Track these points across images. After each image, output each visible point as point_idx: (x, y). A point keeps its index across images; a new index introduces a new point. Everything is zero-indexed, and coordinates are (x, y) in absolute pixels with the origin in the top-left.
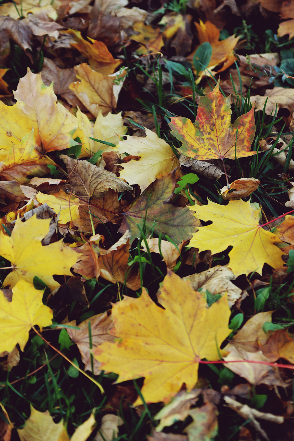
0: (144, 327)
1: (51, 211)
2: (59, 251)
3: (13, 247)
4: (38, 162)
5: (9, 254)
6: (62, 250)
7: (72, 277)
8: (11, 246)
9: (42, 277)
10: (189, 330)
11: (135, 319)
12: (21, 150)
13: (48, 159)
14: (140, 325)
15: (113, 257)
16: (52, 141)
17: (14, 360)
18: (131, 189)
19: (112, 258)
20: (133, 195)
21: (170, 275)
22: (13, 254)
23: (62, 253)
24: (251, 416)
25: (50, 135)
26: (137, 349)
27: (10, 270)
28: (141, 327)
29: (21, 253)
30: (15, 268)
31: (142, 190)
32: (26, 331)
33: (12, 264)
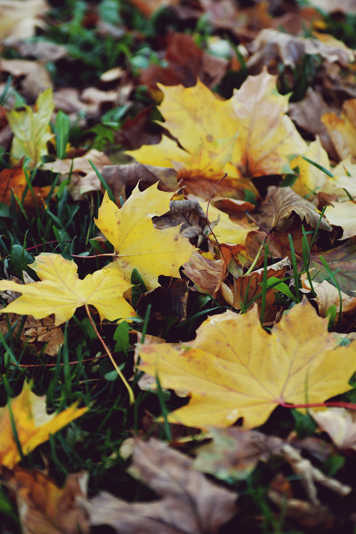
0: (232, 349)
1: (201, 213)
2: (173, 240)
3: (119, 223)
4: (234, 184)
5: (111, 230)
6: (176, 239)
7: (178, 280)
8: (117, 221)
9: (145, 274)
10: (292, 371)
11: (225, 336)
12: (212, 154)
13: (249, 185)
14: (228, 345)
15: (257, 289)
16: (261, 161)
17: (53, 350)
18: (329, 228)
19: (255, 289)
20: (331, 240)
21: (304, 303)
22: (116, 233)
23: (175, 243)
24: (308, 476)
25: (260, 151)
26: (204, 365)
27: (111, 259)
28: (228, 347)
29: (127, 234)
30: (116, 257)
31: (345, 236)
32: (74, 307)
33: (115, 251)
